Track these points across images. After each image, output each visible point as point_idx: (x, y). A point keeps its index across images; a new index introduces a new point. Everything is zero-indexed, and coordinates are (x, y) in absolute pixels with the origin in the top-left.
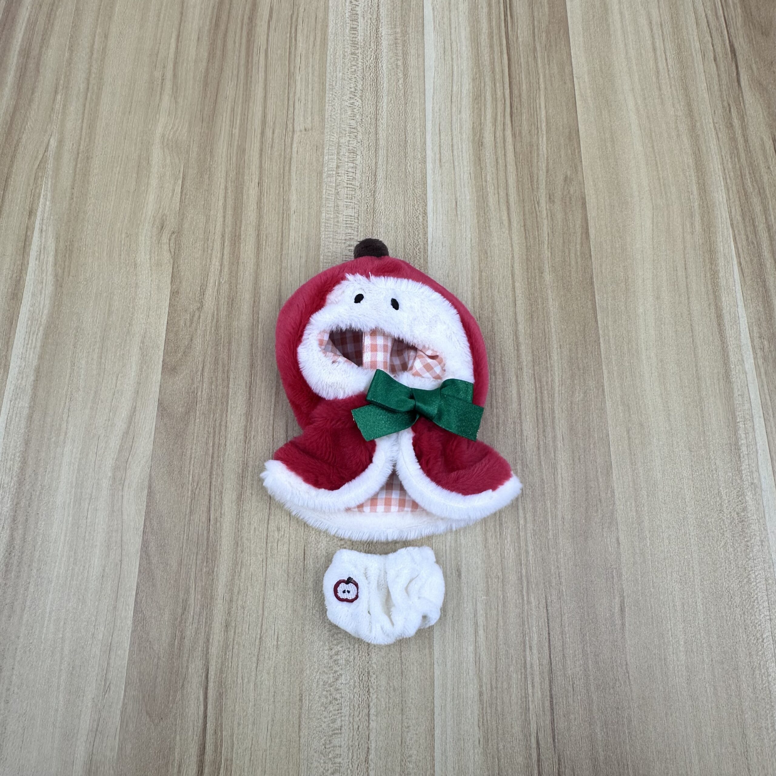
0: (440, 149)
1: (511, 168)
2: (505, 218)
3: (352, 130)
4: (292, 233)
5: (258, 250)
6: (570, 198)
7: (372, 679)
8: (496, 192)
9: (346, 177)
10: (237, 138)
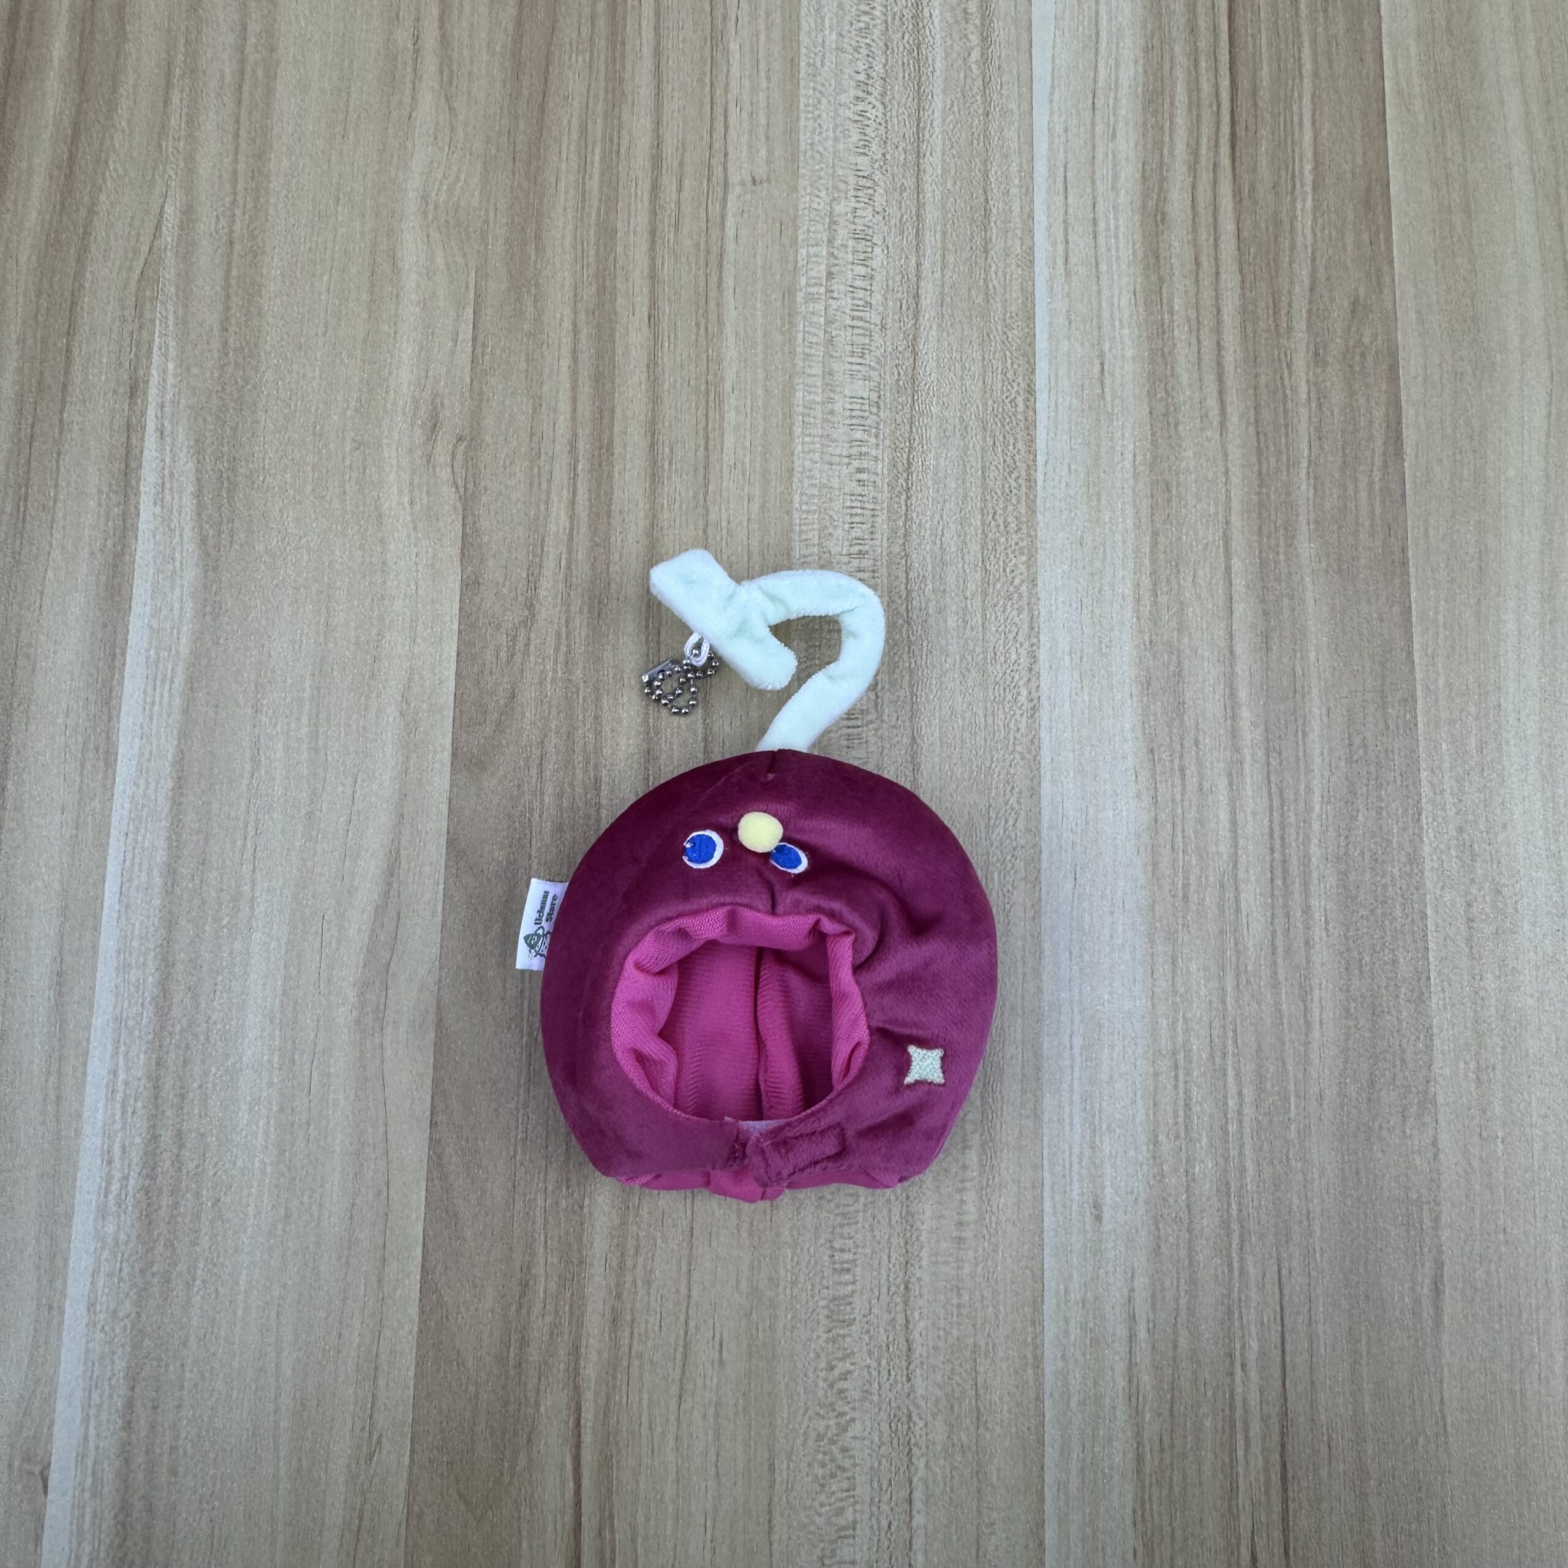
0: (1066, 229)
1: (1230, 279)
2: (1212, 402)
3: (863, 182)
4: (729, 441)
5: (653, 481)
6: (1363, 355)
7: (917, 1429)
8: (1194, 341)
9: (849, 301)
10: (595, 203)
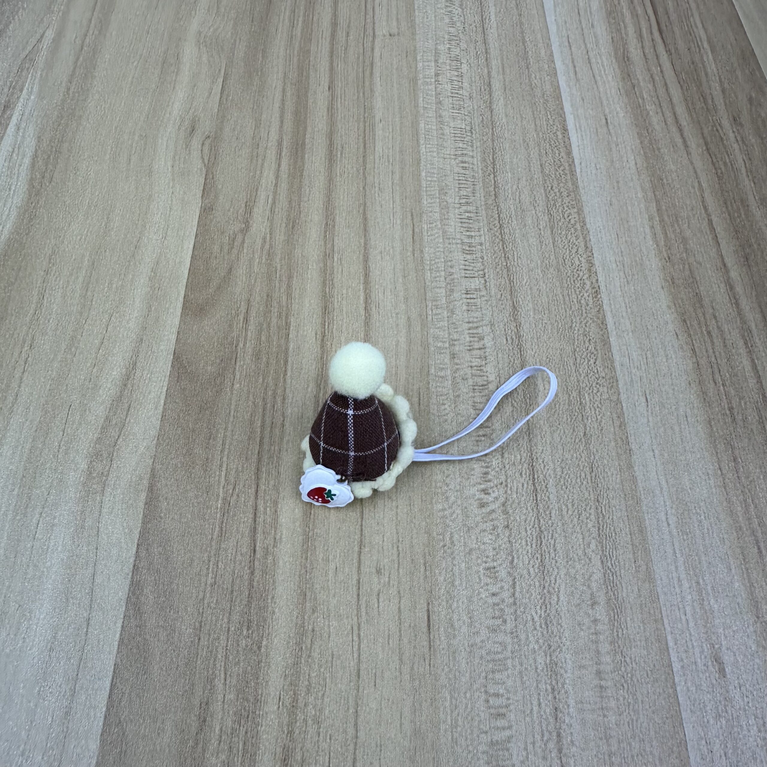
0: (573, 61)
1: (674, 86)
2: (678, 139)
3: (453, 38)
4: (379, 145)
5: (330, 162)
9: (449, 85)
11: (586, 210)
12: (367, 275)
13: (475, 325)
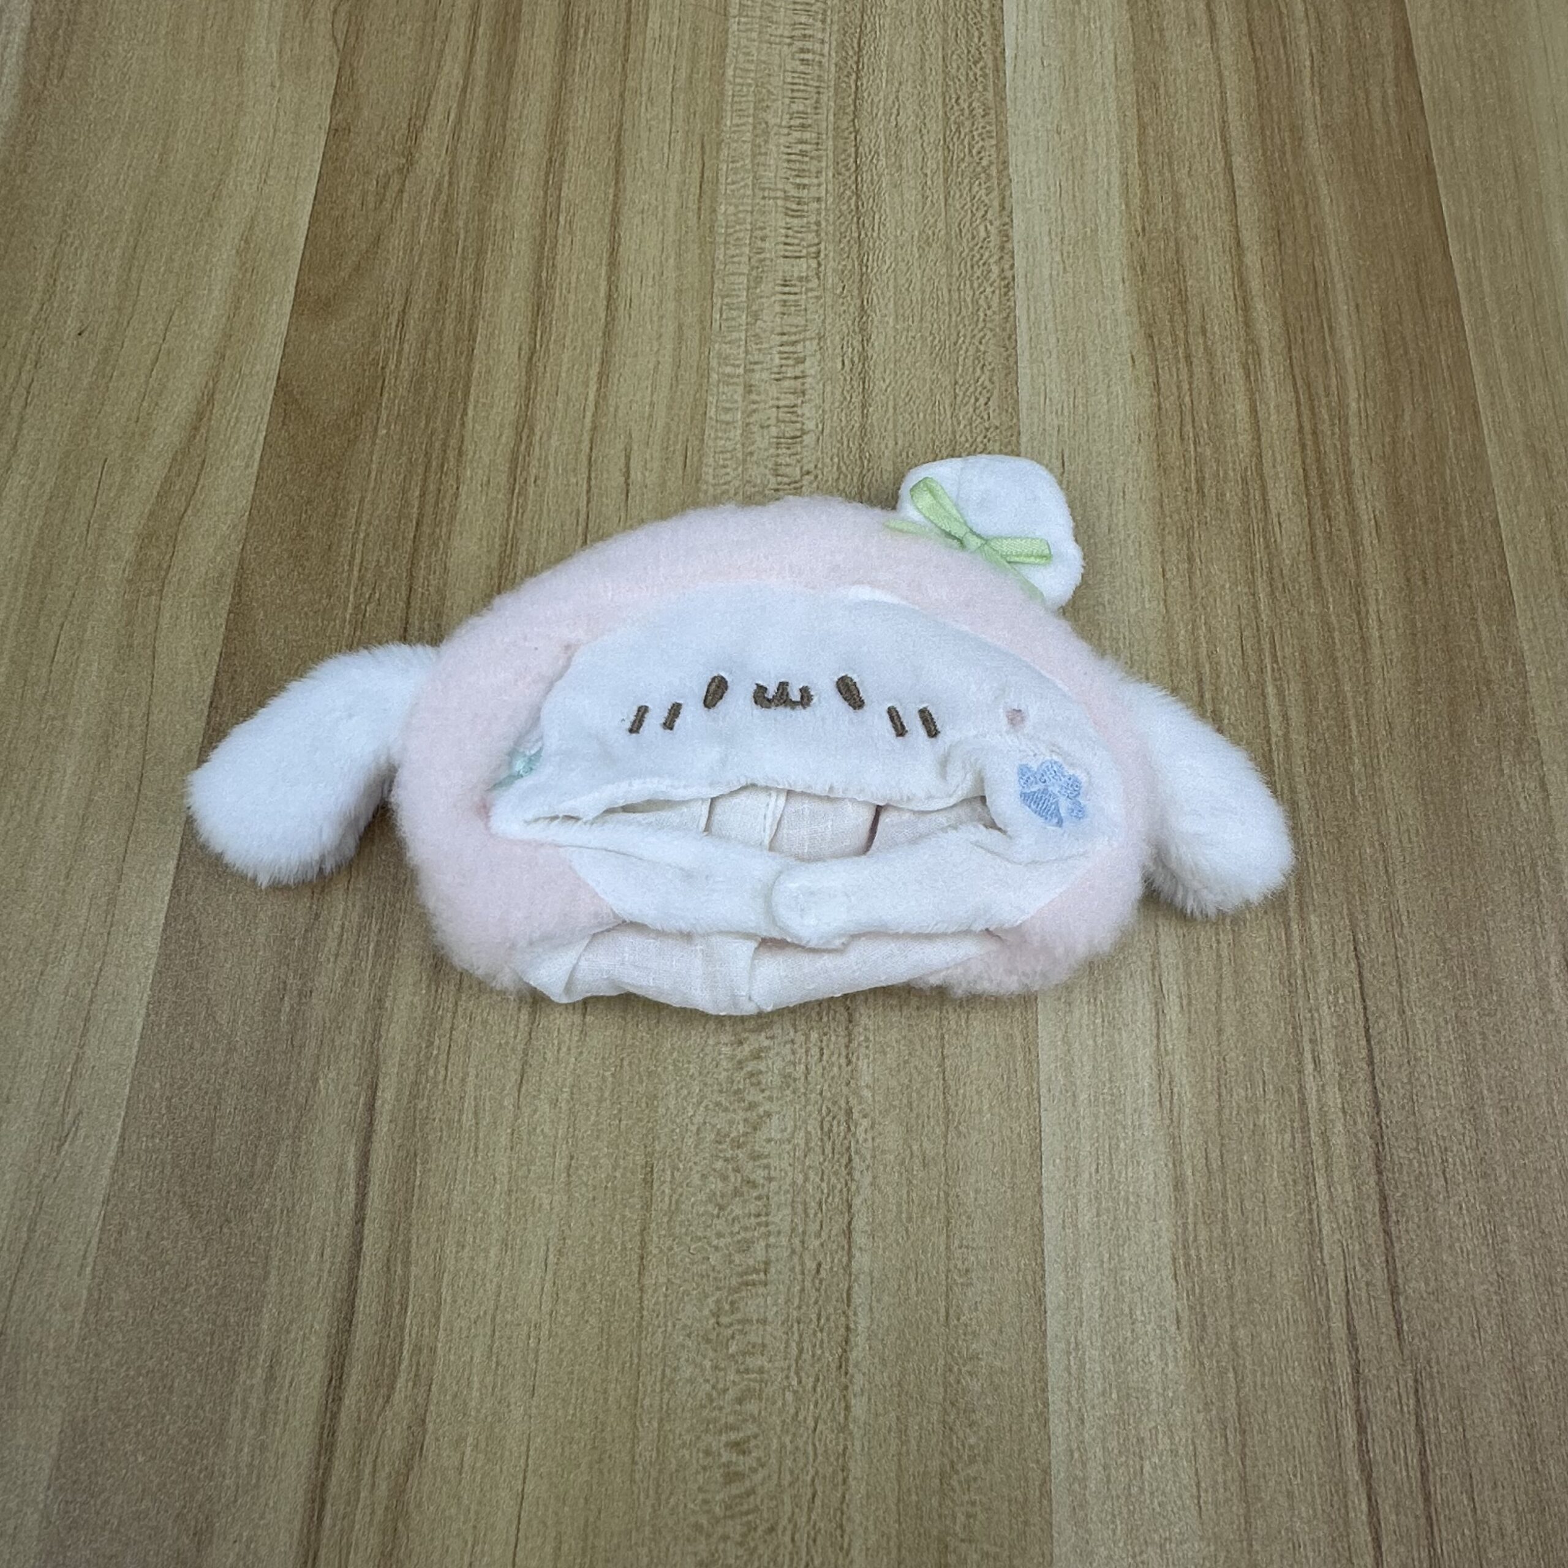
2: (1200, 13)
5: (564, 47)
7: (860, 1130)
11: (1012, 141)
12: (613, 251)
13: (793, 338)
